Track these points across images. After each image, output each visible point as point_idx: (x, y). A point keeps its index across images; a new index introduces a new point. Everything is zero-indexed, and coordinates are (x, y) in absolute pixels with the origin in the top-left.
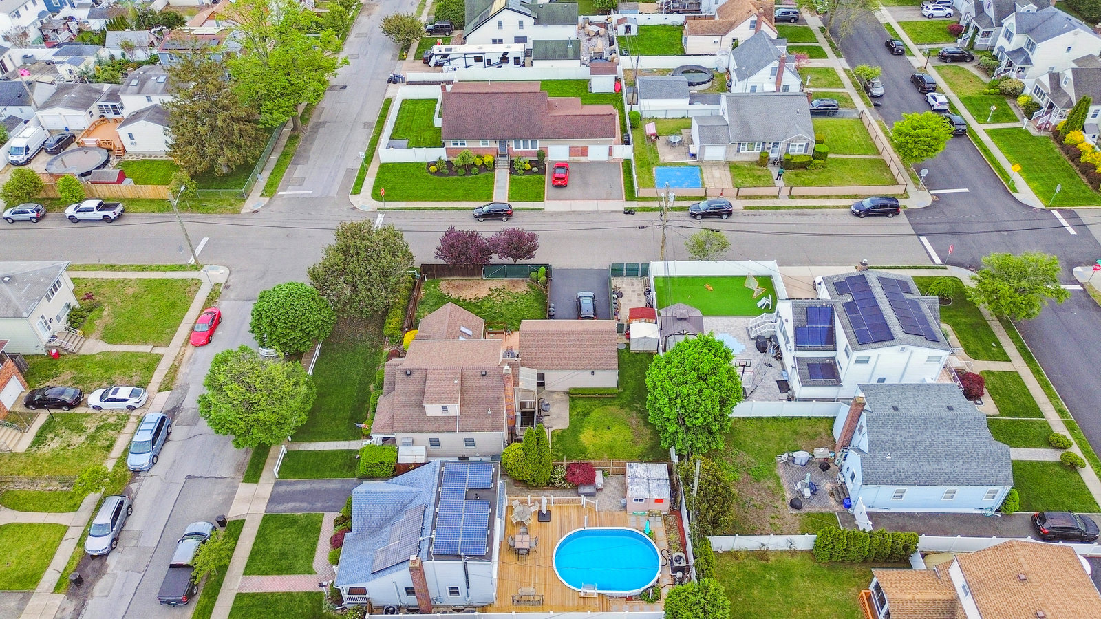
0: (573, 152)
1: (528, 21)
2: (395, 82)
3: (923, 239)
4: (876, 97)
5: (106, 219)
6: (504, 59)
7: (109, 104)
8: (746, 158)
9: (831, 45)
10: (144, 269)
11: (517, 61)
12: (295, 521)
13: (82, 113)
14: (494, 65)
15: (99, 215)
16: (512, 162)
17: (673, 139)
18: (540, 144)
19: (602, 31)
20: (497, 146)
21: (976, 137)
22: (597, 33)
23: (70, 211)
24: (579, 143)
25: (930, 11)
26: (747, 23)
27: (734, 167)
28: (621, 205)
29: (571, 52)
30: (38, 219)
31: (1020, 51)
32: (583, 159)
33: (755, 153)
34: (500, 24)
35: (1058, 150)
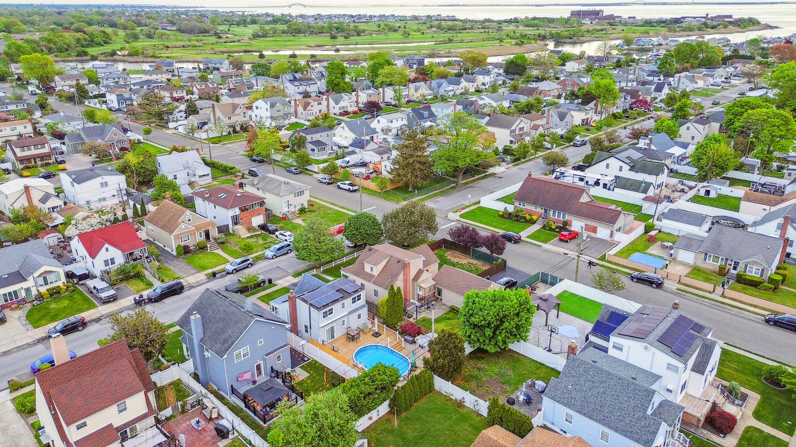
0: (587, 228)
1: (626, 168)
5: (349, 190)
6: (597, 183)
8: (711, 268)
11: (605, 186)
13: (378, 156)
15: (347, 187)
16: (547, 222)
17: (668, 244)
18: (568, 217)
20: (543, 211)
24: (592, 223)
27: (695, 269)
29: (642, 188)
30: (329, 184)
32: (590, 234)
33: (717, 265)
34: (608, 166)
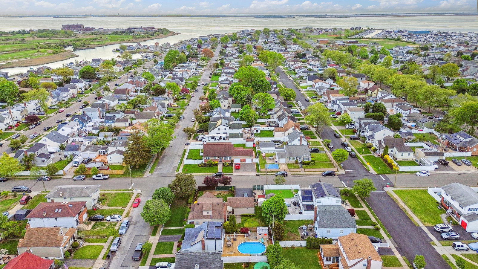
0: (241, 160)
1: (227, 128)
2: (187, 145)
3: (342, 181)
4: (331, 148)
5: (104, 179)
6: (220, 138)
7: (102, 151)
8: (292, 162)
9: (318, 135)
10: (117, 190)
11: (224, 139)
12: (166, 244)
13: (95, 153)
14: (217, 140)
15: (102, 178)
16: (223, 163)
17: (270, 157)
18: (232, 158)
19: (249, 132)
20: (219, 159)
21: (359, 158)
22: (248, 132)
23: (94, 177)
24: (243, 158)
25: (348, 127)
26: (292, 129)
27: (288, 165)
28: (256, 174)
29: (240, 136)
30: (84, 179)
31: (371, 136)
32: (244, 162)
33: (294, 161)
34: (219, 129)
35: (382, 161)
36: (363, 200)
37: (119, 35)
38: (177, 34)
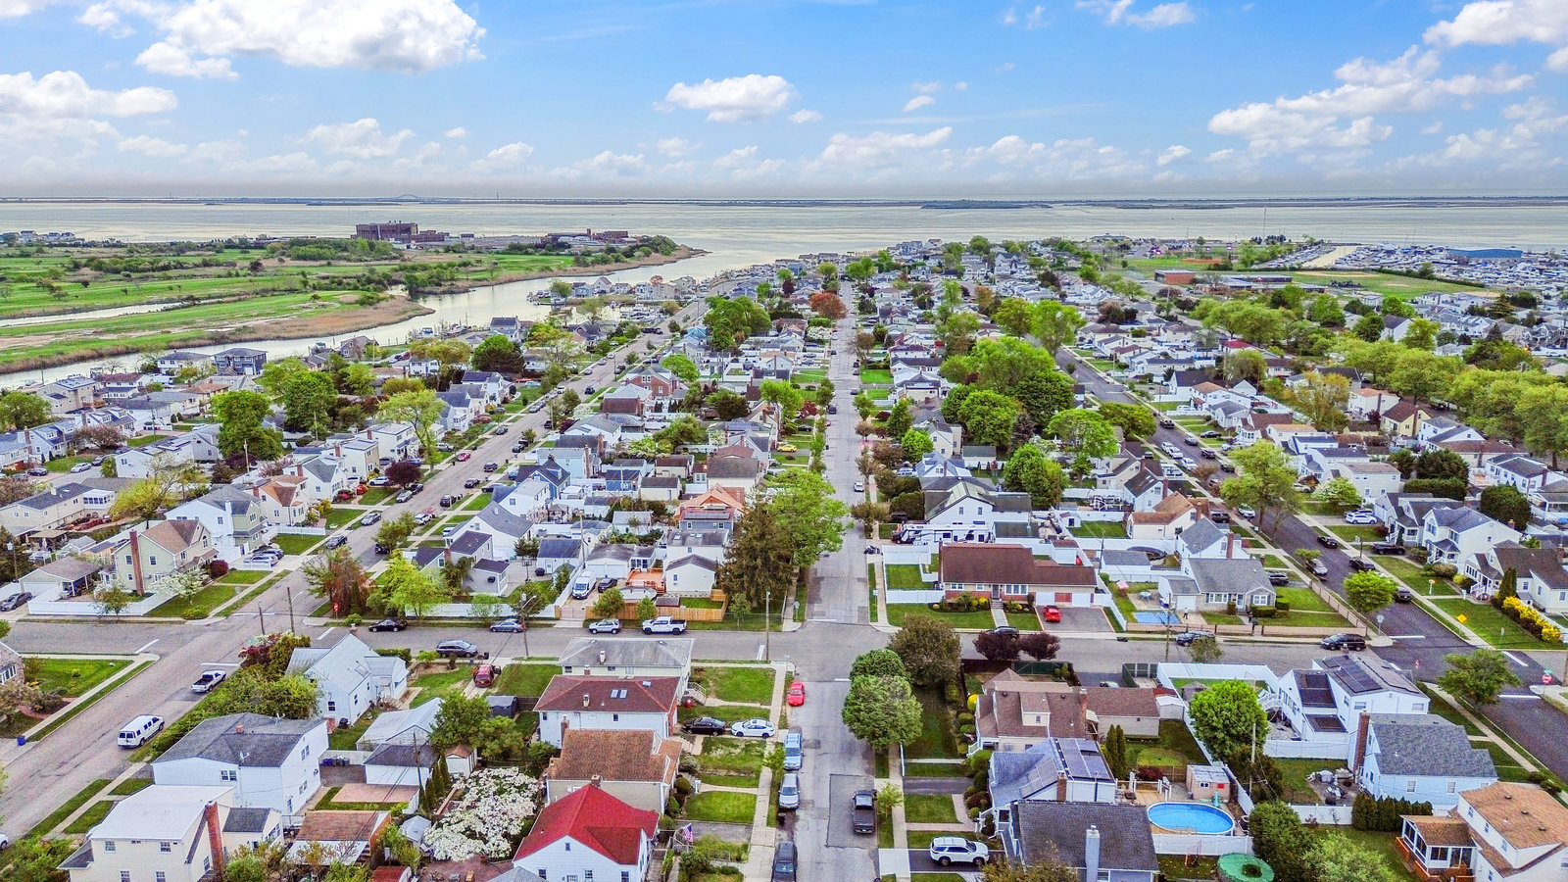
0: (1058, 597)
1: (988, 508)
2: (871, 553)
3: (1392, 665)
4: (1320, 575)
5: (676, 632)
6: (970, 536)
7: (641, 559)
8: (1214, 608)
9: (1266, 540)
10: (724, 662)
12: (930, 798)
13: (621, 564)
14: (962, 541)
15: (670, 627)
16: (1005, 605)
17: (1143, 593)
18: (1029, 589)
19: (1048, 523)
20: (991, 589)
21: (1421, 604)
22: (1043, 525)
23: (646, 624)
24: (1064, 590)
25: (1354, 518)
26: (1187, 515)
27: (1207, 616)
28: (1115, 635)
29: (1030, 532)
31: (1445, 543)
32: (1067, 605)
33: (1223, 603)
34: (961, 511)
35: (1500, 615)
36: (1479, 717)
37: (527, 253)
38: (702, 252)
